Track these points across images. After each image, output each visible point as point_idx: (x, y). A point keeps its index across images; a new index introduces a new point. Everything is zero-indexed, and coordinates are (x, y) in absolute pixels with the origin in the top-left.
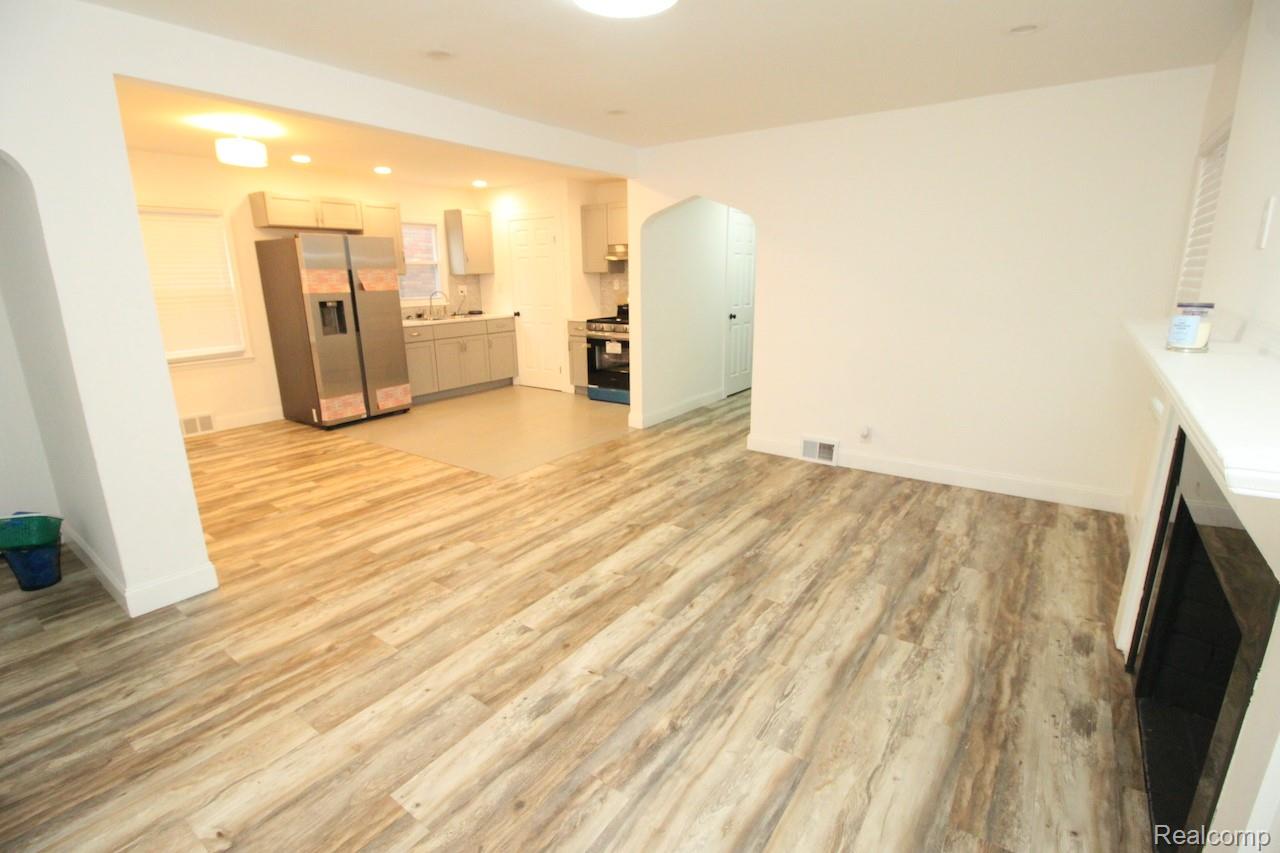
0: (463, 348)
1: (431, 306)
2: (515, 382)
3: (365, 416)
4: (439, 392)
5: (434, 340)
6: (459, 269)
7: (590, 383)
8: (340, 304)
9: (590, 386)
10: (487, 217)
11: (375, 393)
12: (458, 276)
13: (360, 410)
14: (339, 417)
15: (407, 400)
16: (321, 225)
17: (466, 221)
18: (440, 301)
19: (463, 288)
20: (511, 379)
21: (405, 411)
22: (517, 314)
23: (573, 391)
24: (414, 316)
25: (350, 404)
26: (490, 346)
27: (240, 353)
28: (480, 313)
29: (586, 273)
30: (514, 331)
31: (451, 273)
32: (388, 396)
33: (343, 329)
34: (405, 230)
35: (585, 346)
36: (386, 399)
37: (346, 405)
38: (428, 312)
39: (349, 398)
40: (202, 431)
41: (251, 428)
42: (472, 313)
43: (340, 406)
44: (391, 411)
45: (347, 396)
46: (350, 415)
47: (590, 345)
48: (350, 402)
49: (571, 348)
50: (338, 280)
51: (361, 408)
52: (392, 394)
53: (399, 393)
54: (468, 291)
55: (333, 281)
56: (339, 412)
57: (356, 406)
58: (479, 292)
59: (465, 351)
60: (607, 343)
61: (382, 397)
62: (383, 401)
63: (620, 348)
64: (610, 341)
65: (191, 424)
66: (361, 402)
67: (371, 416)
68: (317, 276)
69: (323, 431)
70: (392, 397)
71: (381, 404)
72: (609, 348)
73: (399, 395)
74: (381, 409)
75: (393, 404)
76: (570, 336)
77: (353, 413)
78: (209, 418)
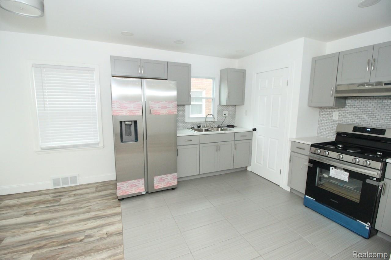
0: (218, 149)
1: (206, 122)
3: (145, 193)
4: (200, 174)
5: (200, 144)
6: (224, 102)
7: (306, 194)
8: (135, 122)
9: (307, 196)
10: (243, 72)
11: (153, 179)
12: (223, 105)
13: (142, 189)
14: (125, 194)
15: (175, 183)
16: (142, 76)
18: (211, 119)
19: (226, 112)
20: (247, 167)
21: (173, 189)
22: (255, 130)
23: (290, 191)
24: (196, 127)
25: (135, 186)
26: (235, 148)
28: (233, 126)
29: (309, 106)
30: (252, 139)
31: (220, 104)
32: (161, 180)
33: (136, 139)
35: (307, 163)
36: (159, 183)
37: (132, 186)
39: (134, 182)
40: (71, 184)
41: (95, 185)
42: (228, 126)
43: (127, 187)
44: (163, 190)
45: (133, 181)
46: (134, 192)
47: (311, 165)
48: (135, 185)
49: (291, 160)
50: (134, 108)
51: (142, 188)
52: (164, 179)
53: (169, 179)
54: (228, 114)
55: (131, 108)
56: (126, 191)
57: (139, 186)
58: (235, 115)
59: (219, 151)
60: (331, 168)
61: (157, 181)
62: (158, 183)
63: (348, 177)
64: (335, 167)
65: (65, 180)
66: (143, 184)
67: (149, 192)
68: (120, 105)
69: (117, 200)
70: (164, 181)
71: (157, 185)
72: (333, 173)
73: (170, 180)
74: (155, 188)
75: (164, 185)
76: (292, 151)
77: (136, 191)
78: (76, 177)
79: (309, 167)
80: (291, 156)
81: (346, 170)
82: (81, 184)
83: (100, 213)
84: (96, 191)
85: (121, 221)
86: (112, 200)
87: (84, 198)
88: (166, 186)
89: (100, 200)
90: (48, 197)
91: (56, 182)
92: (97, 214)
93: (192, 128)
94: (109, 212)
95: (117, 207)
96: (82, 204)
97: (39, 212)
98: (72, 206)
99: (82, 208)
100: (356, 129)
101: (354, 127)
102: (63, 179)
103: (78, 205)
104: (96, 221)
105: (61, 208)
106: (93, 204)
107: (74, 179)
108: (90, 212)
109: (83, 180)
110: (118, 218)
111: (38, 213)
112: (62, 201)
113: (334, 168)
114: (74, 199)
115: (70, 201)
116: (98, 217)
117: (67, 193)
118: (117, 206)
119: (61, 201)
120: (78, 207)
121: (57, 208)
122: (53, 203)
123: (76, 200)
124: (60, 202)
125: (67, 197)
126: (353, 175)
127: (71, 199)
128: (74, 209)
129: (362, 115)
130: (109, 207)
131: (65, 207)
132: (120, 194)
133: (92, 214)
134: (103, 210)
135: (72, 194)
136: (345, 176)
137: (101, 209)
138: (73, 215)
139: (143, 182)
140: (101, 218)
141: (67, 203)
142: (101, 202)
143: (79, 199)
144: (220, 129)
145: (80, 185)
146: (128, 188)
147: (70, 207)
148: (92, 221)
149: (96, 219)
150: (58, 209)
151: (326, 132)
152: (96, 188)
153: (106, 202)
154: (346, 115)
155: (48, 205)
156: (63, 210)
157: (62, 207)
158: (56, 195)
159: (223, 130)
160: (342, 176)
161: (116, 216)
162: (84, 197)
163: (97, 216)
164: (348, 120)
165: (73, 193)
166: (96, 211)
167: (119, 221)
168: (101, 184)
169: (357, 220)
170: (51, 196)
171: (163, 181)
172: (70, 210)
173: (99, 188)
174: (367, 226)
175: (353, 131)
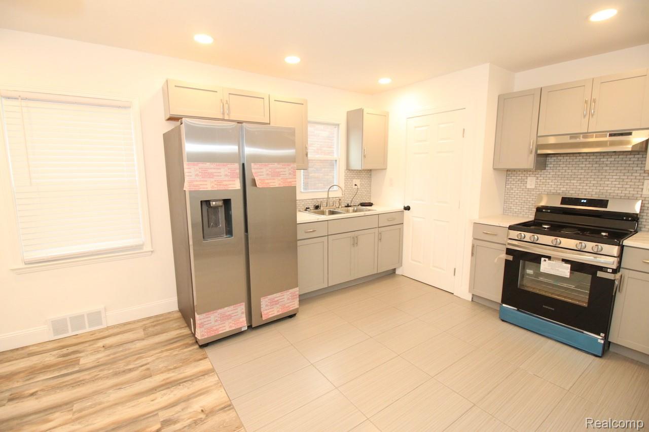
0: (355, 242)
1: (328, 198)
2: (398, 272)
3: (245, 328)
4: (328, 287)
5: (328, 235)
6: (356, 164)
7: (503, 302)
8: (227, 203)
9: (505, 305)
10: (385, 116)
11: (260, 302)
12: (352, 170)
13: (240, 322)
14: (213, 334)
15: (295, 305)
16: (226, 117)
17: (368, 120)
18: (336, 194)
19: (357, 181)
20: (394, 270)
21: (291, 316)
22: (408, 208)
23: (470, 300)
24: (312, 208)
25: (229, 317)
26: (380, 240)
27: (140, 247)
28: (370, 205)
29: (494, 169)
30: (402, 224)
31: (348, 169)
32: (274, 303)
33: (229, 232)
34: (310, 129)
35: (504, 256)
36: (269, 308)
37: (224, 318)
38: (325, 204)
39: (228, 310)
40: (90, 327)
41: (141, 324)
42: (363, 205)
43: (216, 321)
44: (275, 319)
45: (226, 308)
46: (228, 329)
48: (229, 315)
49: (475, 253)
50: (226, 175)
51: (241, 320)
52: (278, 301)
53: (286, 299)
54: (360, 185)
55: (221, 176)
56: (215, 328)
57: (236, 317)
58: (370, 186)
59: (357, 246)
60: (543, 259)
61: (267, 306)
62: (267, 308)
63: (569, 270)
64: (549, 258)
65: (78, 320)
66: (242, 313)
67: (253, 327)
68: (200, 170)
69: (197, 346)
70: (278, 303)
71: (265, 312)
72: (546, 266)
73: (286, 301)
74: (264, 318)
75: (278, 311)
76: (475, 239)
77: (230, 327)
78: (99, 313)
80: (473, 246)
81: (565, 261)
82: (109, 325)
83: (172, 374)
84: (148, 336)
85: (220, 384)
86: (186, 347)
87: (127, 352)
88: (281, 313)
89: (162, 352)
90: (49, 358)
91: (58, 325)
92: (167, 379)
93: (306, 210)
94: (189, 371)
95: (201, 360)
96: (128, 364)
97: (42, 390)
98: (109, 370)
99: (130, 370)
100: (565, 200)
101: (562, 198)
102: (73, 319)
103: (121, 366)
104: (172, 392)
105: (87, 377)
106: (149, 360)
107: (95, 317)
108: (150, 376)
109: (113, 318)
110: (211, 380)
111: (39, 393)
112: (82, 361)
113: (547, 259)
114: (109, 355)
115: (101, 360)
116: (170, 383)
117: (87, 345)
118: (201, 357)
119: (81, 363)
120: (122, 369)
121: (79, 378)
122: (66, 367)
123: (112, 356)
124: (78, 364)
125: (92, 354)
126: (577, 267)
127: (99, 355)
128: (116, 374)
129: (570, 180)
130: (186, 362)
131: (94, 372)
132: (203, 335)
133: (157, 379)
134: (175, 368)
135: (99, 347)
136: (565, 271)
137: (172, 367)
138: (118, 387)
139: (243, 309)
140: (179, 384)
141: (95, 364)
142: (165, 354)
143: (117, 355)
144: (351, 209)
145: (108, 328)
146: (217, 323)
147: (106, 372)
148: (163, 392)
149: (169, 388)
150: (81, 379)
151: (517, 208)
152: (144, 330)
153: (175, 353)
154: (548, 181)
155: (56, 374)
156: (94, 380)
157: (89, 374)
158: (65, 351)
159: (356, 211)
160: (560, 270)
161: (206, 376)
162: (126, 350)
163: (168, 381)
164: (550, 188)
165: (101, 344)
166: (162, 373)
167: (215, 384)
168: (152, 320)
169: (585, 332)
170: (54, 355)
171: (276, 304)
172: (107, 377)
173: (150, 329)
174: (600, 339)
175: (562, 204)
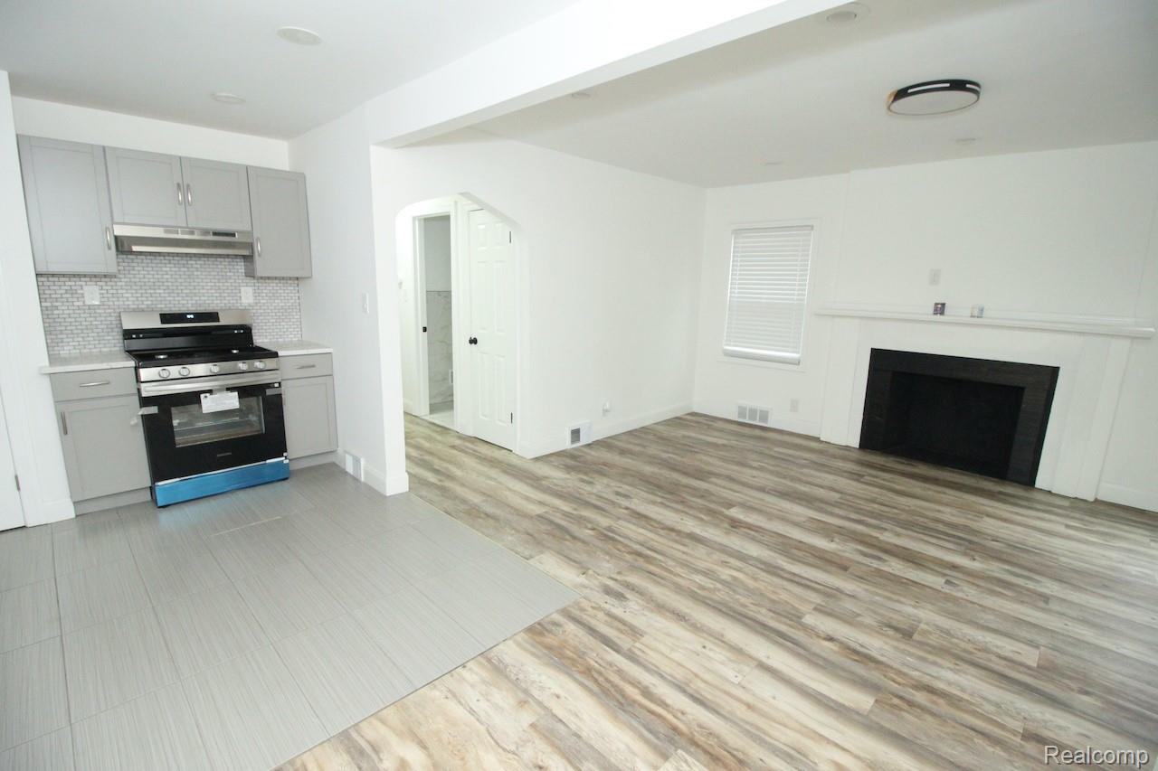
7: (156, 479)
9: (159, 484)
23: (72, 515)
29: (38, 275)
47: (153, 410)
49: (69, 427)
60: (202, 396)
63: (237, 399)
64: (210, 392)
72: (209, 404)
76: (59, 402)
79: (146, 418)
80: (62, 417)
81: (230, 389)
100: (165, 318)
101: (160, 314)
113: (208, 395)
126: (244, 392)
129: (155, 289)
136: (232, 401)
160: (227, 402)
169: (268, 461)
174: (284, 459)
175: (163, 323)
